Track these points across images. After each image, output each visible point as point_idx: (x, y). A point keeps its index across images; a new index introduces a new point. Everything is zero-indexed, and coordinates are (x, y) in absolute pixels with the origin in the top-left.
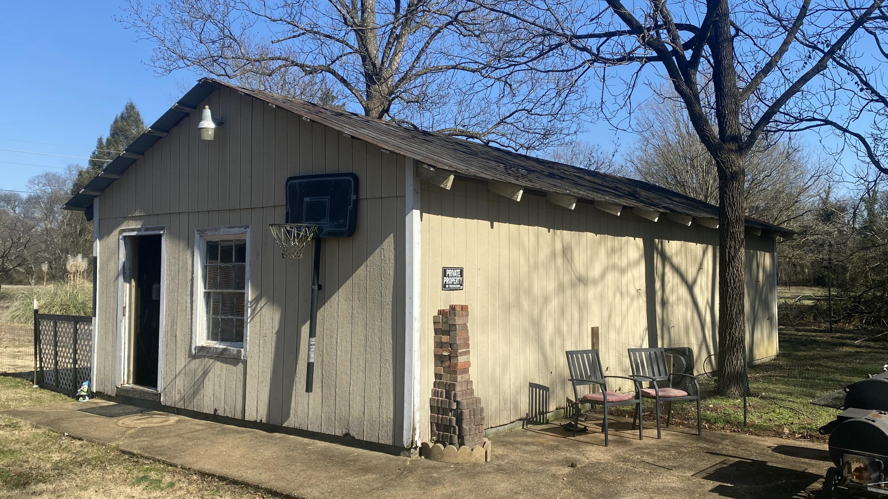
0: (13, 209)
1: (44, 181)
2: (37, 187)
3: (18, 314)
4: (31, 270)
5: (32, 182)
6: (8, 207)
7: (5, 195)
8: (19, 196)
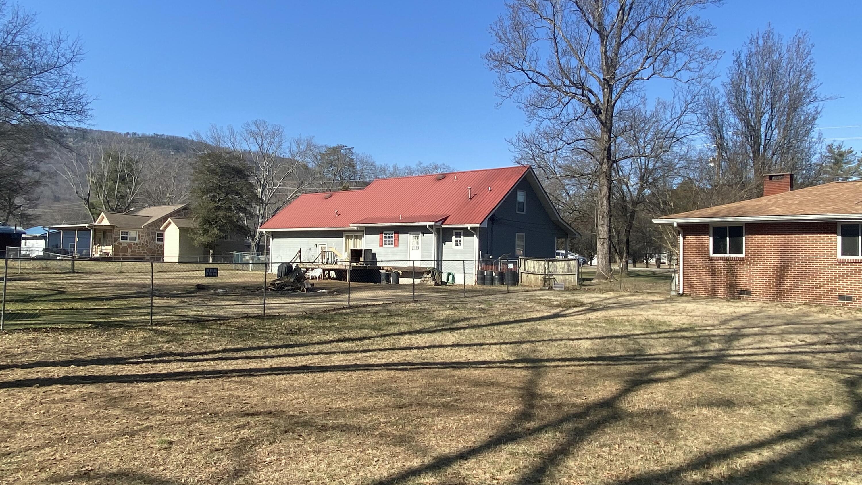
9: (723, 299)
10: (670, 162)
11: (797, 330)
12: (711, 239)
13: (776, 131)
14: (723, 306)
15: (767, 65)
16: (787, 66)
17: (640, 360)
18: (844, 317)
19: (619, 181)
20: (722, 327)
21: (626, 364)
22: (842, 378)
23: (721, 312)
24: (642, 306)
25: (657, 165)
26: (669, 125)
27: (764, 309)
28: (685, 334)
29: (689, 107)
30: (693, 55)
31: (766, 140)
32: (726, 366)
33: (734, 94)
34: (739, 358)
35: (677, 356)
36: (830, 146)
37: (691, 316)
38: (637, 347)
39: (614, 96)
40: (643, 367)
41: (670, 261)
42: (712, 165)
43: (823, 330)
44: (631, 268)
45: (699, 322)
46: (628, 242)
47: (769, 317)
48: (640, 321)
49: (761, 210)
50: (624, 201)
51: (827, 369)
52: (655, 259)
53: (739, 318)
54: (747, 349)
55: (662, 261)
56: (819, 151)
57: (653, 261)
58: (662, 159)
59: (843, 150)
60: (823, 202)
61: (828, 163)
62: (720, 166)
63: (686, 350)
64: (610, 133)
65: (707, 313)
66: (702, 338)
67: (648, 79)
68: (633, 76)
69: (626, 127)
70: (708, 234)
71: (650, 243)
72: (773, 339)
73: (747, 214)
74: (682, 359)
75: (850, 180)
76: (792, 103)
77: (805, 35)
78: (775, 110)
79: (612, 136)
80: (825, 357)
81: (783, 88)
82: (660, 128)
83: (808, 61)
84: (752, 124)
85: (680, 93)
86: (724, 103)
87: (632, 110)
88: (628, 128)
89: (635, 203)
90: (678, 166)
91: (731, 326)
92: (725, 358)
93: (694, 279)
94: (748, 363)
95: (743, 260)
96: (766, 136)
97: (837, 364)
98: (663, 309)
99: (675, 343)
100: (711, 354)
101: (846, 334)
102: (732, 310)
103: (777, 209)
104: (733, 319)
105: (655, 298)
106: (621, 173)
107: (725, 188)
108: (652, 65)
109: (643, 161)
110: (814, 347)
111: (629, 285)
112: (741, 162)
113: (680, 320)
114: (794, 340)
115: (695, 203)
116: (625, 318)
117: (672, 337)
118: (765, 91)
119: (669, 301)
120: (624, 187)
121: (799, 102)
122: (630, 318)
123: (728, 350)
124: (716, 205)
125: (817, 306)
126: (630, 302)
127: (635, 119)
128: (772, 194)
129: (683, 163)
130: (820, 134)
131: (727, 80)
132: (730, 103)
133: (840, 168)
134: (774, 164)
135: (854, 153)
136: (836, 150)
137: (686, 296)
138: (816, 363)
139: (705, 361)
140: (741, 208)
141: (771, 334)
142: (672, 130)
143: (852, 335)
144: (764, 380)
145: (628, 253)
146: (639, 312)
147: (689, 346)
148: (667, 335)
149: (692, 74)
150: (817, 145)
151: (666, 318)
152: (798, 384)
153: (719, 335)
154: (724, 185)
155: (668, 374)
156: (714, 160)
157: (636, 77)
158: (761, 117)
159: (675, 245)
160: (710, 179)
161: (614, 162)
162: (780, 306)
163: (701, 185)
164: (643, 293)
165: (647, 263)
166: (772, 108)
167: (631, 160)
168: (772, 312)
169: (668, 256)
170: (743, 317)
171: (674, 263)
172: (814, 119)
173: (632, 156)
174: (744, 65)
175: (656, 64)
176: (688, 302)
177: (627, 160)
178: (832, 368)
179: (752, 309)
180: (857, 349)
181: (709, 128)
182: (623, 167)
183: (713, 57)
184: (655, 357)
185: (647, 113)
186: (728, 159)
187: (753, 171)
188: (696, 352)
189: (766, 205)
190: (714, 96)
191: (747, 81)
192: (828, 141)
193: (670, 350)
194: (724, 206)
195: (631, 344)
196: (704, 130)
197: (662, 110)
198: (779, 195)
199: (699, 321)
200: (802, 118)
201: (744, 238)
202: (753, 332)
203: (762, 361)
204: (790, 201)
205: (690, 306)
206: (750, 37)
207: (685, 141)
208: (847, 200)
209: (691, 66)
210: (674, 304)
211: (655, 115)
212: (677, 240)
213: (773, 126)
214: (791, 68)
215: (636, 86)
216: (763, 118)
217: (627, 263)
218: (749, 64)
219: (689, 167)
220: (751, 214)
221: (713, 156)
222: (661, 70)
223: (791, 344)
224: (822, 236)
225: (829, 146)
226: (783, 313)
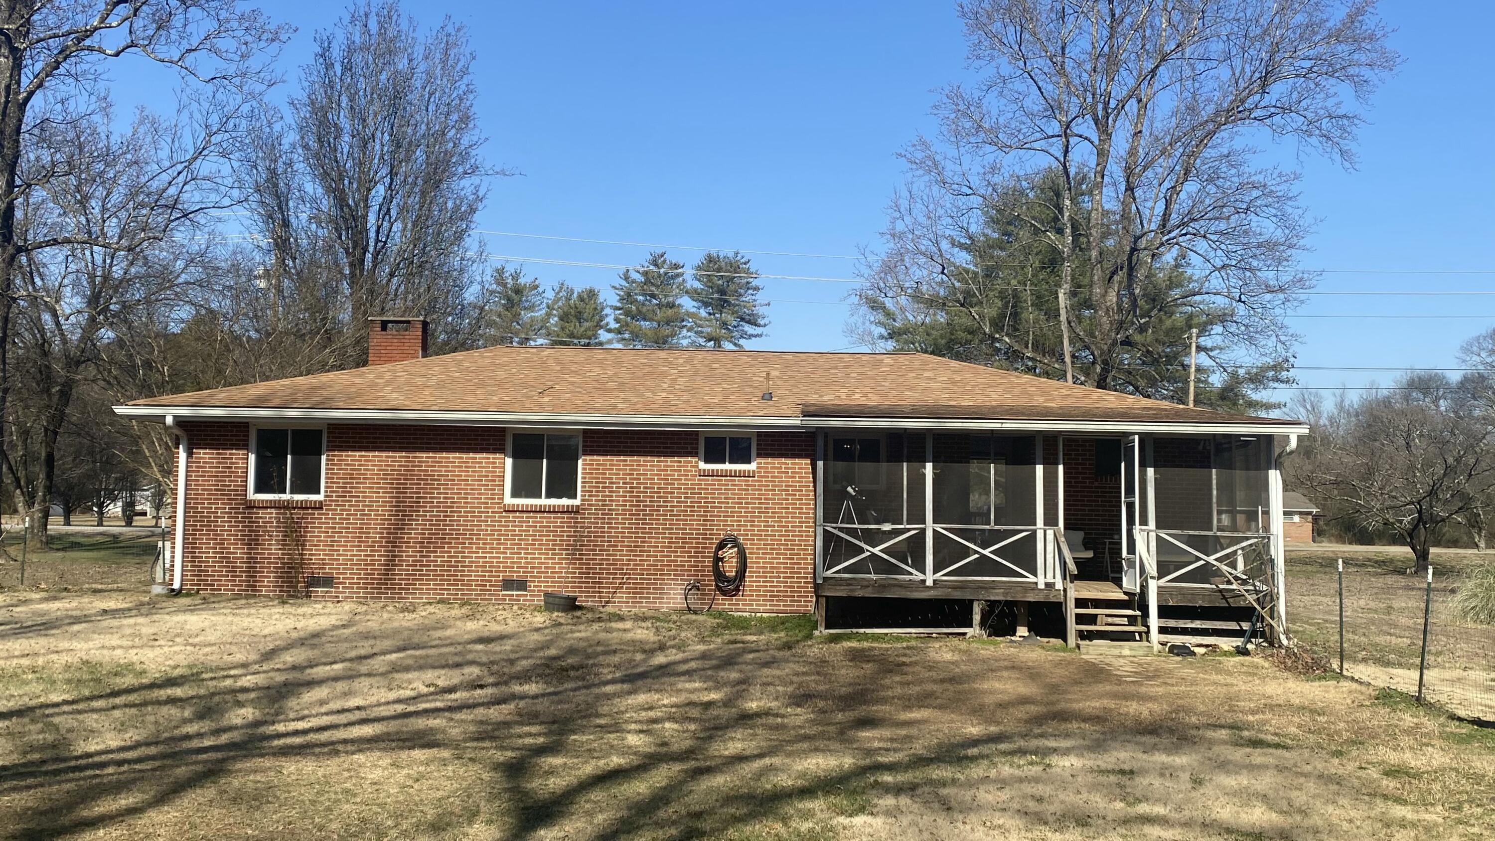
0: (1436, 401)
1: (1490, 346)
2: (1478, 359)
3: (1473, 605)
4: (1478, 519)
5: (1467, 349)
6: (1427, 400)
7: (1420, 378)
8: (1444, 377)
9: (272, 600)
10: (165, 268)
11: (422, 662)
12: (252, 458)
13: (398, 226)
14: (270, 615)
15: (383, 77)
16: (424, 88)
17: (57, 772)
18: (512, 626)
19: (34, 300)
20: (265, 667)
21: (14, 789)
22: (502, 759)
23: (266, 632)
24: (76, 628)
25: (133, 270)
26: (166, 178)
27: (357, 618)
28: (178, 692)
29: (214, 139)
30: (228, 21)
31: (377, 241)
32: (267, 762)
33: (314, 129)
34: (297, 740)
35: (153, 750)
36: (500, 272)
37: (195, 646)
38: (50, 737)
39: (24, 82)
40: (59, 790)
41: (158, 510)
42: (262, 284)
43: (470, 657)
44: (56, 526)
45: (214, 659)
46: (50, 461)
47: (367, 636)
48: (68, 667)
49: (359, 395)
50: (45, 354)
51: (475, 744)
52: (120, 504)
53: (302, 642)
54: (317, 715)
55: (138, 508)
56: (479, 279)
57: (115, 509)
58: (145, 258)
59: (522, 281)
60: (482, 385)
61: (495, 305)
62: (280, 290)
63: (177, 732)
64: (12, 173)
65: (234, 636)
66: (217, 699)
67: (117, 54)
68: (80, 40)
69: (54, 164)
70: (245, 446)
71: (109, 463)
72: (372, 686)
73: (334, 404)
74: (163, 756)
75: (532, 343)
76: (431, 169)
77: (459, 30)
78: (398, 180)
79: (18, 182)
80: (470, 717)
81: (414, 134)
82: (143, 180)
83: (463, 87)
84: (351, 202)
85: (195, 105)
86: (293, 146)
87: (74, 123)
88: (61, 169)
89: (74, 362)
90: (181, 280)
91: (284, 663)
92: (266, 744)
93: (208, 554)
94: (317, 750)
95: (319, 506)
96: (378, 232)
97: (494, 730)
98: (128, 631)
99: (152, 718)
100: (235, 736)
101: (512, 662)
102: (290, 623)
103: (394, 395)
104: (289, 646)
105: (112, 604)
106: (38, 281)
107: (289, 340)
108: (127, 23)
109: (98, 259)
110: (453, 696)
111: (47, 573)
112: (325, 285)
113: (167, 659)
114: (414, 685)
115: (220, 372)
116: (25, 662)
117: (145, 704)
118: (379, 134)
119: (144, 610)
120: (47, 317)
121: (444, 171)
122: (40, 661)
123: (273, 723)
124: (268, 379)
125: (462, 605)
126: (44, 619)
127: (81, 147)
128: (386, 362)
129: (196, 272)
130: (482, 244)
131: (302, 96)
132: (306, 147)
133: (516, 317)
134: (392, 296)
135: (540, 290)
136: (510, 281)
137: (188, 595)
138: (455, 732)
139: (219, 755)
140: (320, 388)
141: (369, 675)
142: (172, 191)
143: (524, 663)
144: (348, 785)
145: (49, 489)
146: (64, 645)
147: (185, 721)
148: (132, 698)
149: (223, 65)
150: (475, 265)
151: (133, 656)
152: (416, 786)
153: (256, 688)
154: (287, 333)
155: (125, 801)
156: (267, 274)
157: (87, 42)
158: (369, 190)
159: (169, 471)
160: (256, 316)
161: (19, 250)
162: (390, 608)
163: (236, 327)
164: (82, 592)
165: (101, 513)
166: (392, 174)
167: (66, 250)
168: (373, 624)
169: (153, 495)
170: (312, 639)
171: (164, 513)
172: (473, 210)
173: (67, 241)
174: (338, 68)
175: (139, 23)
176: (191, 609)
177: (55, 250)
178: (482, 739)
179: (333, 620)
180: (531, 693)
181: (257, 196)
182: (45, 265)
183: (270, 36)
184: (97, 759)
185: (113, 139)
186: (298, 274)
187: (349, 306)
188: (200, 735)
189: (373, 385)
190: (270, 125)
191: (343, 105)
192: (496, 260)
193: (136, 738)
194: (286, 382)
195: (35, 734)
196: (246, 200)
197: (149, 139)
198: (398, 366)
199: (214, 657)
200: (450, 205)
201: (324, 458)
202: (332, 674)
203: (345, 741)
204: (419, 381)
205: (195, 621)
206: (352, 9)
207: (203, 221)
208: (525, 385)
209: (222, 44)
210: (155, 617)
211: (132, 145)
212: (172, 459)
213: (393, 213)
214: (431, 94)
215: (85, 66)
216: (373, 192)
217: (46, 514)
218: (348, 68)
219: (209, 282)
220: (341, 404)
221: (264, 263)
222: (151, 38)
223: (409, 693)
224: (478, 456)
225: (497, 270)
226: (396, 624)
